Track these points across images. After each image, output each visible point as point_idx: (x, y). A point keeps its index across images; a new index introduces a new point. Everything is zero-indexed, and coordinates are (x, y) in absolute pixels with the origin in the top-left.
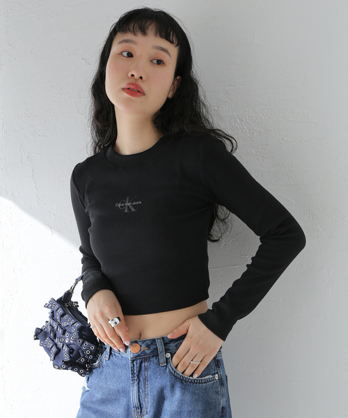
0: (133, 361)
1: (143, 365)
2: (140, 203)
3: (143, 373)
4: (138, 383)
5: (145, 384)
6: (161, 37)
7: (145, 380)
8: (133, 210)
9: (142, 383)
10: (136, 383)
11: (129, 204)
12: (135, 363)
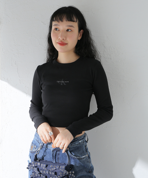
0: (53, 151)
1: (57, 153)
2: (68, 82)
3: (57, 156)
4: (55, 160)
5: (58, 160)
6: (69, 21)
7: (58, 159)
8: (65, 84)
9: (57, 160)
10: (54, 160)
11: (63, 82)
12: (54, 152)
